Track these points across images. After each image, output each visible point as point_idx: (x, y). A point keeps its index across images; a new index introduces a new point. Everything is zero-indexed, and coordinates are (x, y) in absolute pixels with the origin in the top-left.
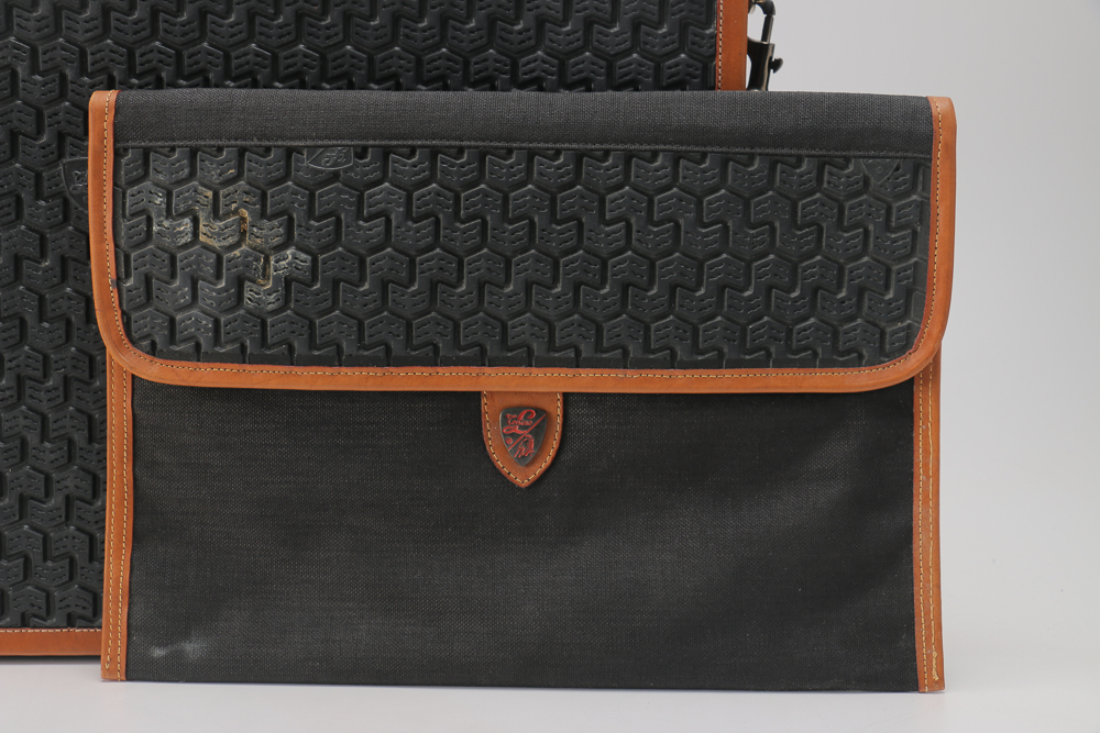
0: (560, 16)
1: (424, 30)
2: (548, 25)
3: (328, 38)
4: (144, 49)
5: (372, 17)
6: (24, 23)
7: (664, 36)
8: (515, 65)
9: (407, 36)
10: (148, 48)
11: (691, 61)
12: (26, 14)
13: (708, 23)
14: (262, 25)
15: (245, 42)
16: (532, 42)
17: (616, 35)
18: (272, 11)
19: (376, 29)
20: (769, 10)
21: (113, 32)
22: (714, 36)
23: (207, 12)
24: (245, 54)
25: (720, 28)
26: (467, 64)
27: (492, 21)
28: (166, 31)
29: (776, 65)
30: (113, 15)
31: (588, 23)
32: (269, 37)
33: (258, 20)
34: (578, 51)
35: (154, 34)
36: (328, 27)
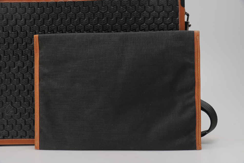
0: (148, 17)
1: (122, 20)
2: (146, 19)
3: (104, 22)
4: (69, 26)
5: (112, 18)
6: (46, 22)
7: (169, 20)
8: (140, 27)
9: (119, 22)
10: (70, 26)
11: (174, 25)
12: (47, 21)
13: (177, 17)
14: (91, 21)
15: (88, 24)
16: (143, 22)
17: (159, 20)
18: (93, 18)
19: (113, 20)
20: (188, 15)
21: (63, 23)
22: (178, 20)
23: (81, 19)
24: (88, 26)
25: (179, 18)
26: (130, 27)
27: (135, 18)
28: (73, 22)
29: (190, 26)
30: (63, 20)
31: (154, 18)
32: (92, 23)
33: (90, 20)
34: (152, 24)
35: (71, 24)
36: (104, 21)
